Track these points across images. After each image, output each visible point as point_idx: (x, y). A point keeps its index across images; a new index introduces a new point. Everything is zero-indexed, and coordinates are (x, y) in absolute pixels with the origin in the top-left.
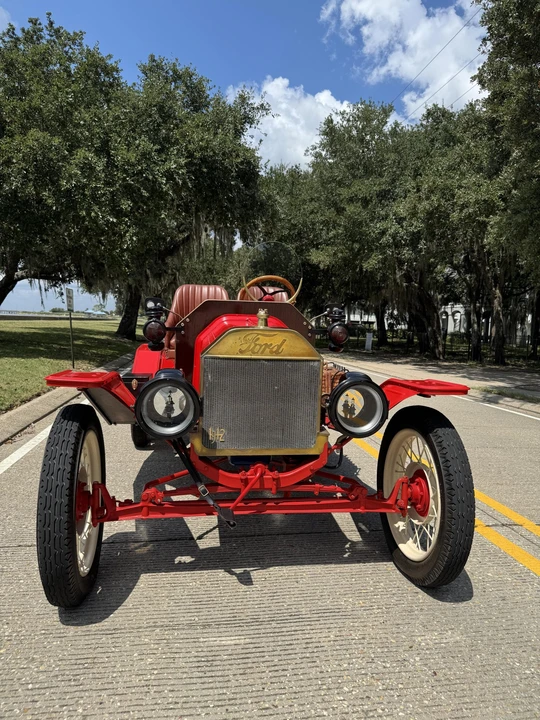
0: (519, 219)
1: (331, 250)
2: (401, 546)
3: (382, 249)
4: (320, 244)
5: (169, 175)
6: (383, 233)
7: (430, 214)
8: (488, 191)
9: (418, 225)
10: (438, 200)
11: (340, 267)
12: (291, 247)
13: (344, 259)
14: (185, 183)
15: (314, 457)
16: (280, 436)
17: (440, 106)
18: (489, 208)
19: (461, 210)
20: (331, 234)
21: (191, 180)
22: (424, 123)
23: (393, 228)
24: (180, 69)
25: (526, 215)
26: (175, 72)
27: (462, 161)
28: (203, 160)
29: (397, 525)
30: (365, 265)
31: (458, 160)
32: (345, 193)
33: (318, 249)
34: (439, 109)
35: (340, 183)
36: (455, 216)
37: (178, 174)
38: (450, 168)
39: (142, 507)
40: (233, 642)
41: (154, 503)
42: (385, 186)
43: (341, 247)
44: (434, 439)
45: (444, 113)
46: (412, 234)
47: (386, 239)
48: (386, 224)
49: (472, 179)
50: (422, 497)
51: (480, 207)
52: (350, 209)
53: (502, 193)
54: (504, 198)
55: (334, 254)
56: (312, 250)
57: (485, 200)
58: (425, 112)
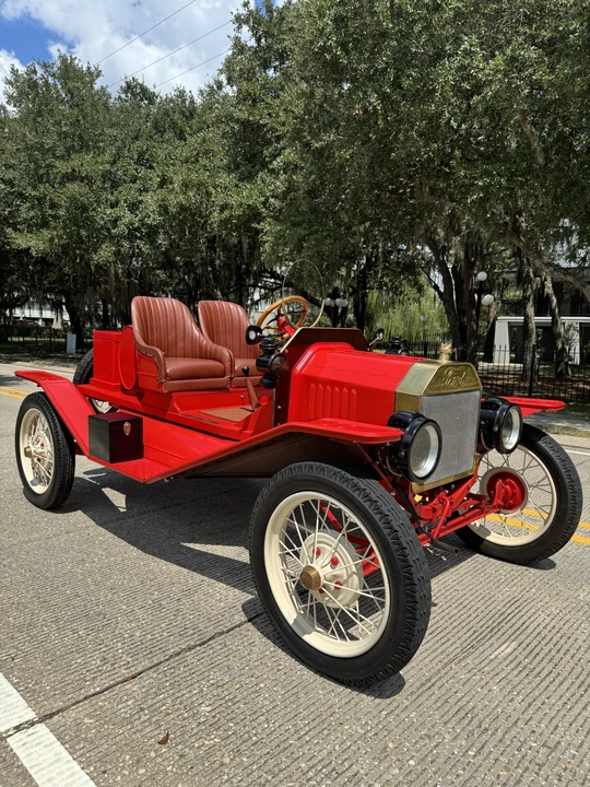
0: (301, 231)
1: (47, 234)
2: (488, 538)
3: (114, 239)
4: (19, 223)
6: (115, 222)
7: (183, 209)
8: (251, 196)
9: (156, 218)
10: (194, 196)
11: (58, 256)
15: (471, 477)
17: (140, 81)
18: (254, 215)
19: (222, 211)
20: (33, 213)
22: (123, 96)
23: (128, 217)
27: (198, 154)
30: (95, 257)
31: (195, 153)
32: (62, 167)
33: (15, 229)
34: (138, 84)
35: (48, 152)
36: (216, 215)
42: (108, 166)
43: (61, 232)
44: (544, 445)
45: (144, 90)
46: (149, 227)
47: (121, 229)
48: (117, 212)
49: (224, 179)
50: (514, 494)
51: (244, 212)
52: (74, 188)
53: (262, 199)
54: (264, 203)
55: (52, 240)
56: (9, 230)
57: (249, 206)
58: (124, 85)
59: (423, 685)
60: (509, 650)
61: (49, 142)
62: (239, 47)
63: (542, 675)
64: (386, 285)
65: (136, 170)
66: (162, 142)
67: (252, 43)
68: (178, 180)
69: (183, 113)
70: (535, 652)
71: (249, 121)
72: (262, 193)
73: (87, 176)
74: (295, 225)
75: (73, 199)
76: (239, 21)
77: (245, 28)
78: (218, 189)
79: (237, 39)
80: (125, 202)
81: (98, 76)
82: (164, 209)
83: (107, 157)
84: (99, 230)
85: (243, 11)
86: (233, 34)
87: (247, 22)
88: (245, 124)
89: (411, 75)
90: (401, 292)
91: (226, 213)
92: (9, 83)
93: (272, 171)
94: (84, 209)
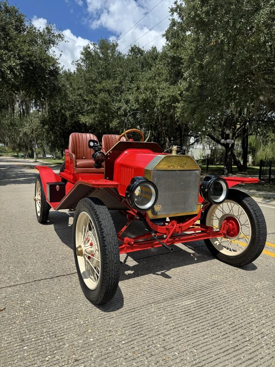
0: (193, 105)
1: (93, 116)
2: (221, 251)
3: (119, 117)
4: (84, 112)
5: (11, 68)
6: (120, 108)
7: (145, 100)
8: (173, 91)
9: (136, 106)
10: (149, 94)
11: (97, 125)
12: (68, 113)
13: (99, 121)
14: (20, 75)
15: (196, 215)
16: (183, 207)
17: (137, 46)
18: (175, 100)
19: (161, 100)
20: (89, 108)
21: (23, 73)
22: (130, 54)
23: (124, 106)
24: (9, 6)
25: (195, 104)
26: (6, 8)
27: (155, 75)
28: (30, 62)
29: (215, 243)
30: (111, 125)
31: (154, 75)
32: (99, 86)
33: (82, 115)
34: (137, 47)
35: (94, 81)
36: (158, 102)
37: (16, 69)
38: (150, 78)
39: (124, 247)
40: (190, 303)
41: (130, 245)
42: (117, 85)
43: (98, 115)
44: (245, 202)
45: (139, 50)
46: (134, 110)
47: (121, 112)
48: (120, 104)
49: (164, 85)
50: (233, 228)
51: (170, 99)
52: (102, 95)
53: (179, 92)
54: (180, 95)
55: (94, 118)
56: (80, 115)
57: (172, 96)
58: (130, 49)
59: (129, 310)
60: (188, 303)
61: (94, 77)
62: (174, 23)
63: (195, 317)
64: (259, 132)
65: (130, 85)
66: (142, 72)
67: (179, 20)
68: (142, 87)
69: (152, 58)
70: (202, 306)
71: (174, 56)
72: (179, 90)
73: (108, 90)
74: (191, 102)
75: (102, 100)
76: (172, 11)
77: (175, 14)
78: (160, 90)
79: (173, 20)
80: (124, 100)
81: (117, 46)
82: (137, 101)
83: (118, 81)
84: (113, 113)
85: (174, 6)
86: (171, 18)
87: (176, 11)
88: (173, 58)
89: (241, 22)
90: (268, 136)
91: (163, 100)
92: (82, 54)
93: (184, 79)
94: (107, 104)
